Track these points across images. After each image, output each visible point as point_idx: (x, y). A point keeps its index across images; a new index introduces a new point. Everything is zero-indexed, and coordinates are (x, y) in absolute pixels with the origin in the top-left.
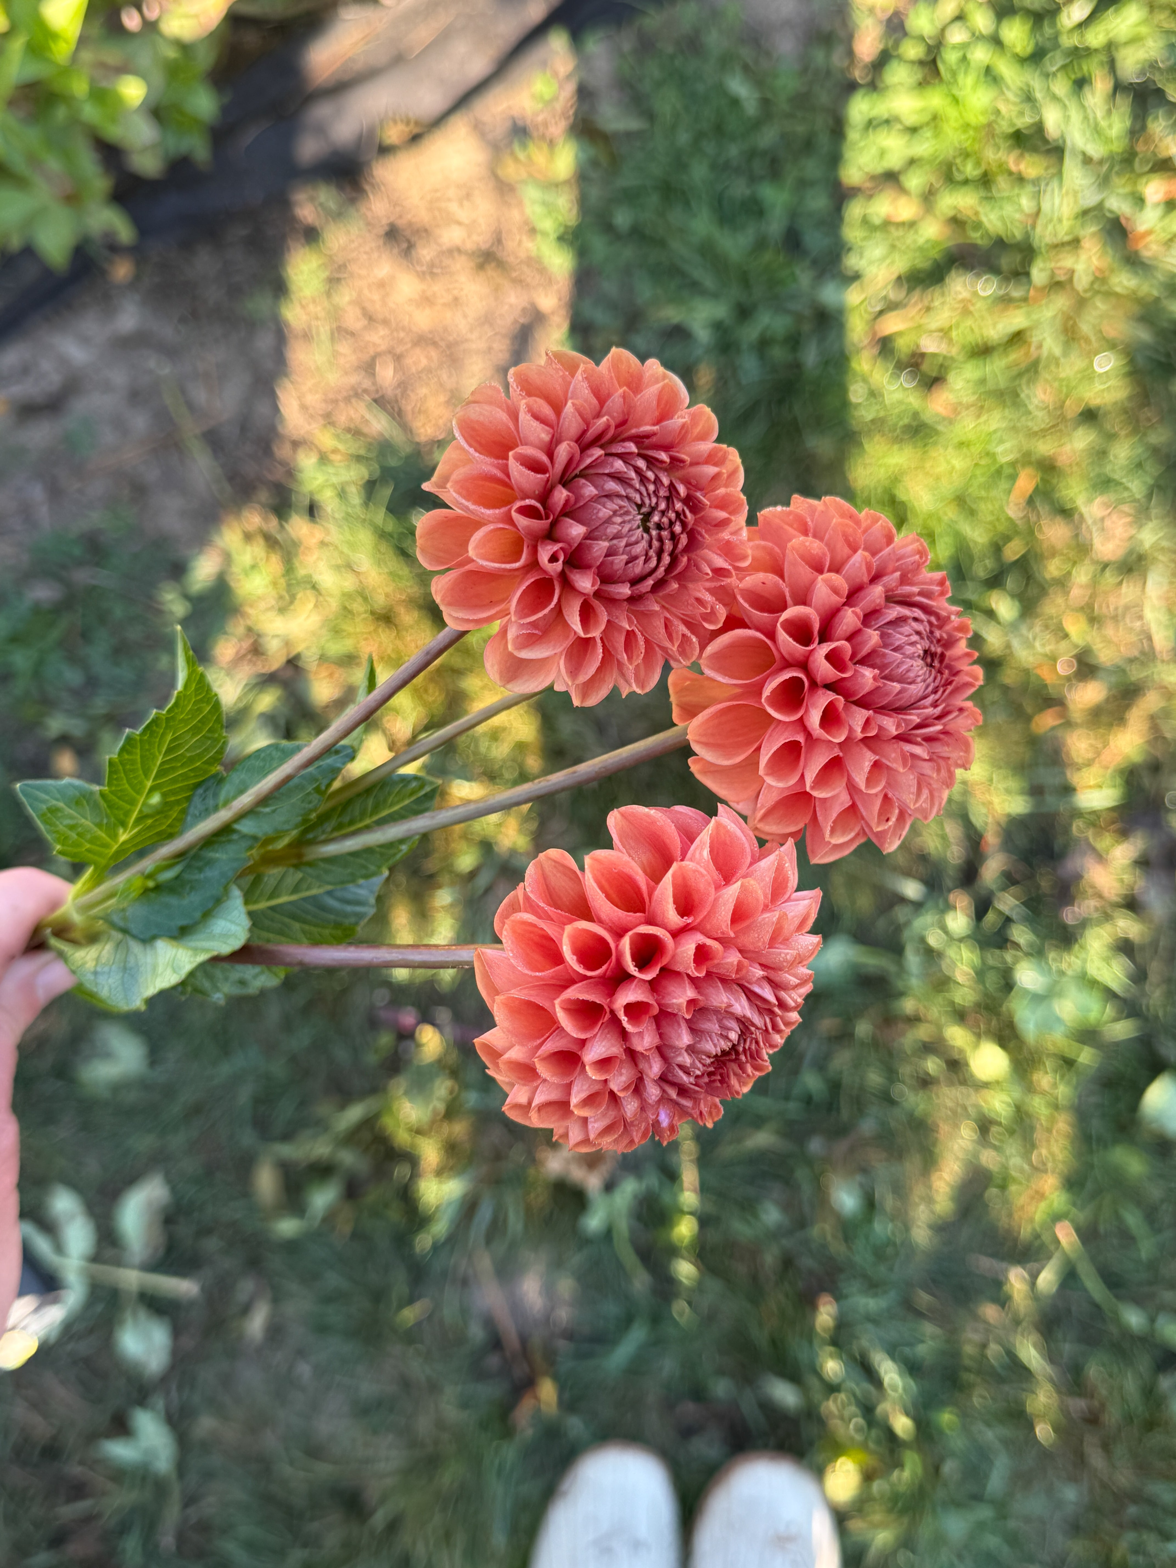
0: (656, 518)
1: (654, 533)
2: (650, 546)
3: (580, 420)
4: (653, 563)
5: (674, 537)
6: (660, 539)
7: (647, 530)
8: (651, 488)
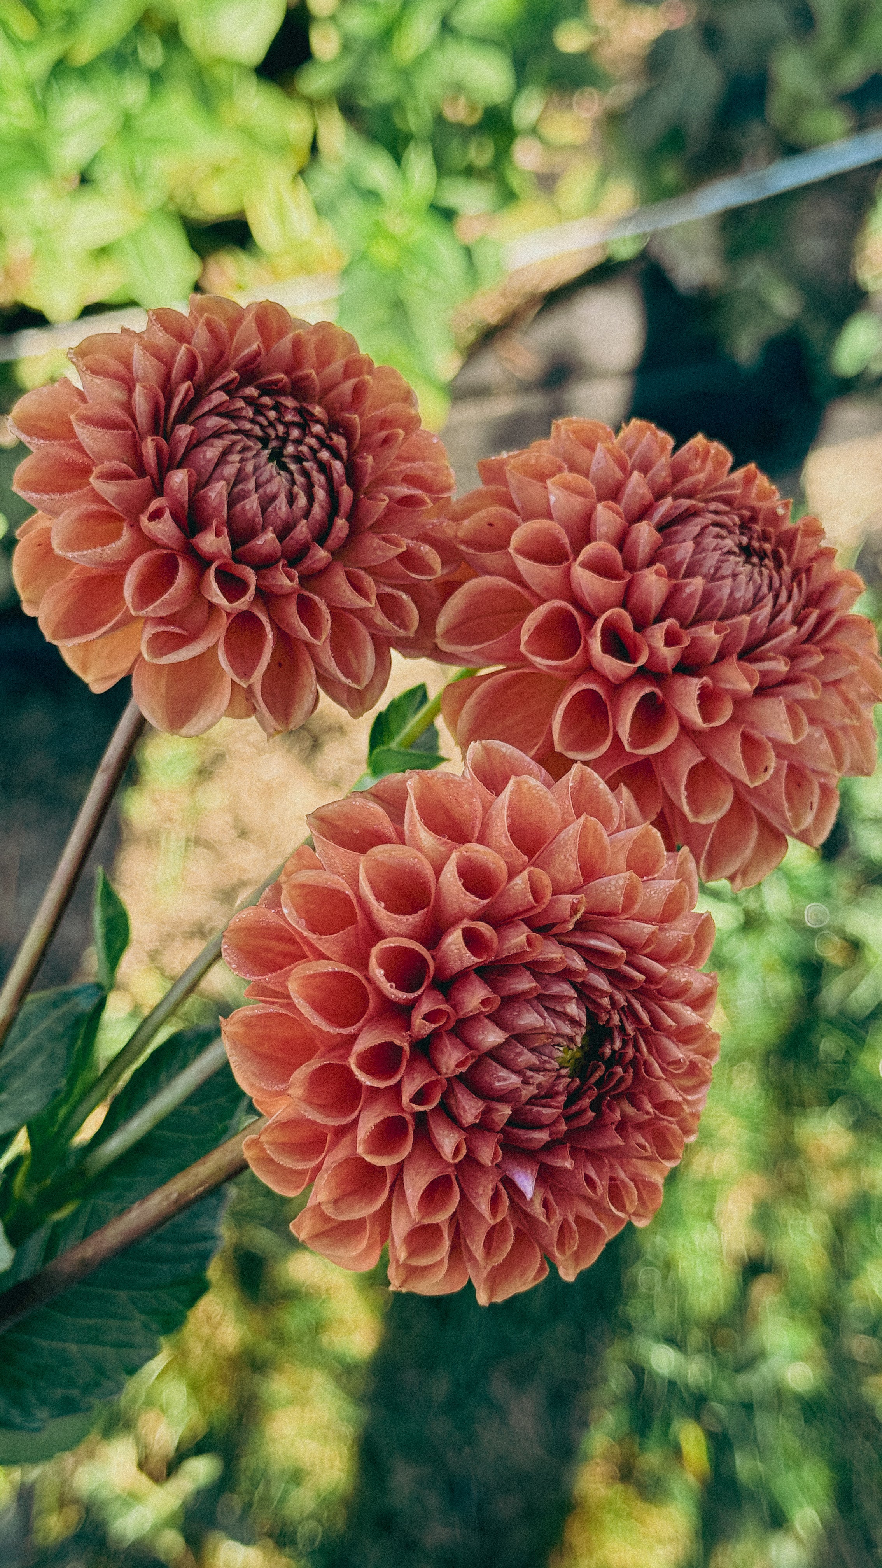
0: (290, 449)
1: (293, 467)
2: (293, 483)
3: (156, 362)
4: (302, 501)
5: (324, 468)
6: (306, 473)
7: (283, 466)
8: (272, 414)
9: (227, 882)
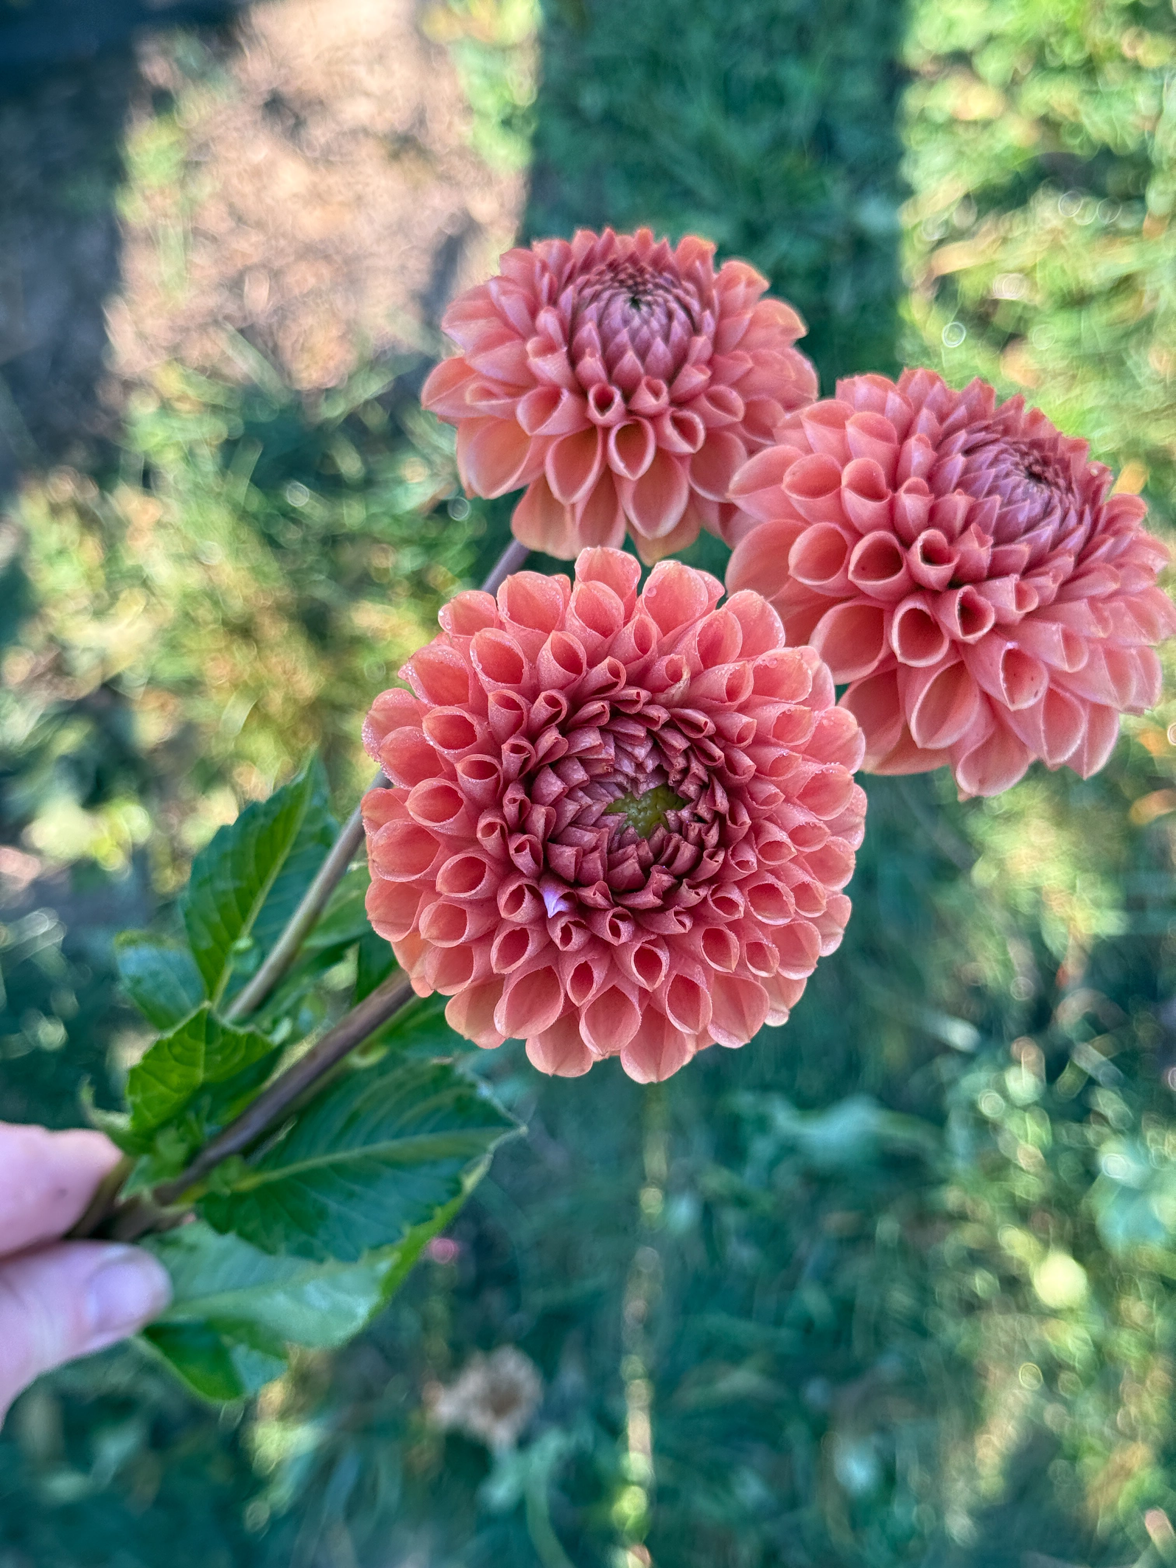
9: (231, 271)
